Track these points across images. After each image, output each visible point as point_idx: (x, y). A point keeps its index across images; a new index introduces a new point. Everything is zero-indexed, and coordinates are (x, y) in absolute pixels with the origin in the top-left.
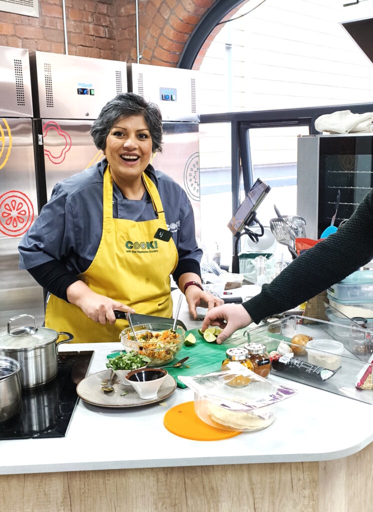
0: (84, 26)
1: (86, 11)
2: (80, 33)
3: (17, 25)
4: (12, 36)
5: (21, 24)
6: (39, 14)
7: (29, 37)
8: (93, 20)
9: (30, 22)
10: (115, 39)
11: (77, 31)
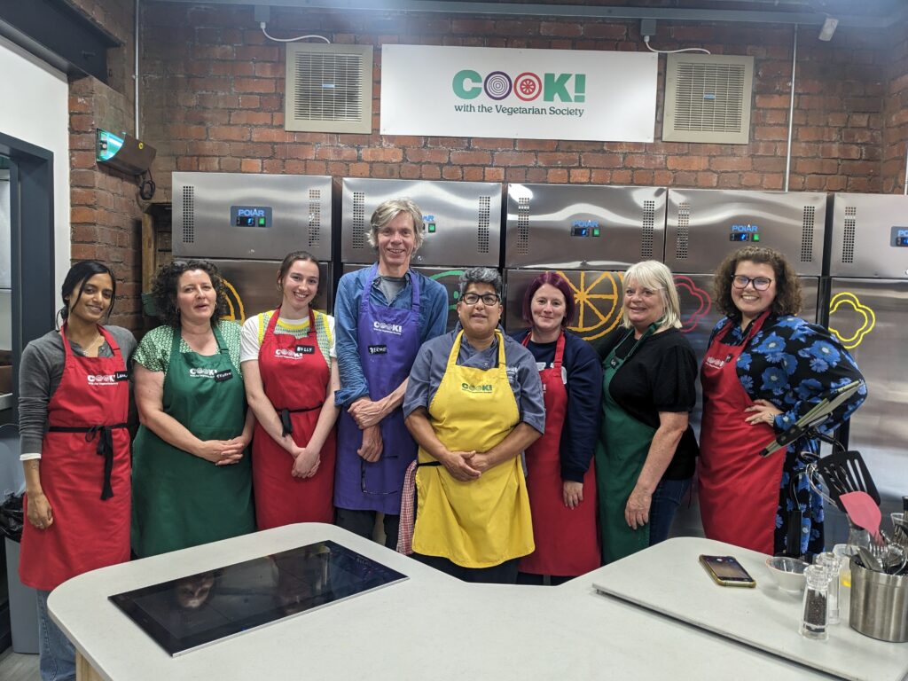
0: (823, 148)
1: (829, 127)
2: (814, 158)
3: (714, 156)
4: (704, 171)
5: (719, 156)
6: (750, 139)
7: (730, 170)
8: (841, 137)
9: (735, 151)
10: (878, 160)
11: (810, 155)
